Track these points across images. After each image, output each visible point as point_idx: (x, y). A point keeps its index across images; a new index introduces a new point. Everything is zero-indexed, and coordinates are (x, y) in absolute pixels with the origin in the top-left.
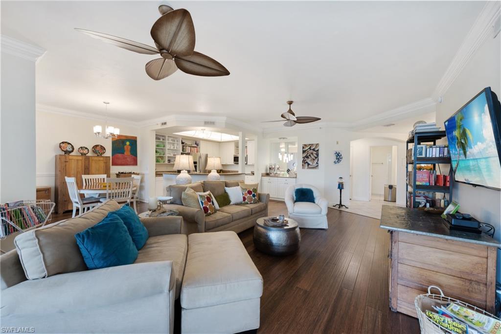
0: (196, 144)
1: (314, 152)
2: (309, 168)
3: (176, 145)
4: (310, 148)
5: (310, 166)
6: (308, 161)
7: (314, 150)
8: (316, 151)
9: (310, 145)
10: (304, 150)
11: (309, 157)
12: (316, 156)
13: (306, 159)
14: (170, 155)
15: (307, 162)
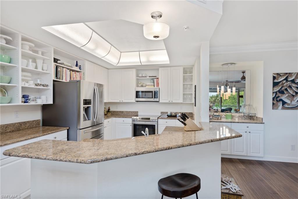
0: (77, 65)
1: (294, 85)
2: (284, 108)
3: (40, 63)
4: (286, 79)
5: (286, 106)
6: (284, 98)
9: (287, 73)
10: (276, 81)
11: (285, 92)
12: (297, 91)
13: (280, 95)
14: (27, 85)
15: (281, 100)
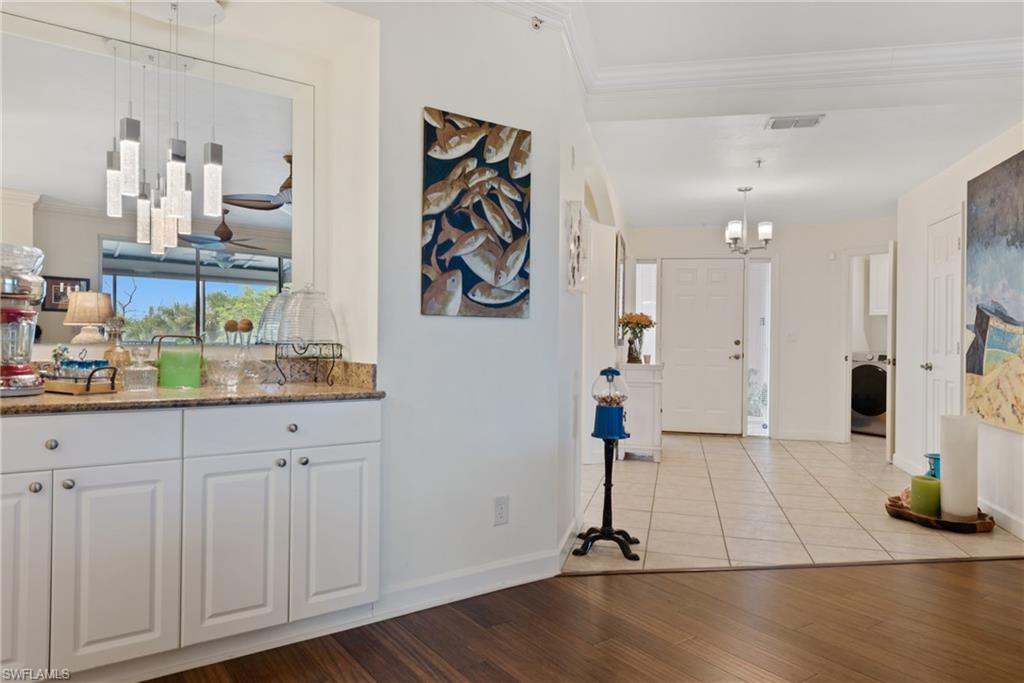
1: (506, 190)
4: (478, 152)
7: (503, 169)
8: (512, 182)
10: (436, 153)
11: (475, 223)
12: (518, 223)
13: (454, 234)
